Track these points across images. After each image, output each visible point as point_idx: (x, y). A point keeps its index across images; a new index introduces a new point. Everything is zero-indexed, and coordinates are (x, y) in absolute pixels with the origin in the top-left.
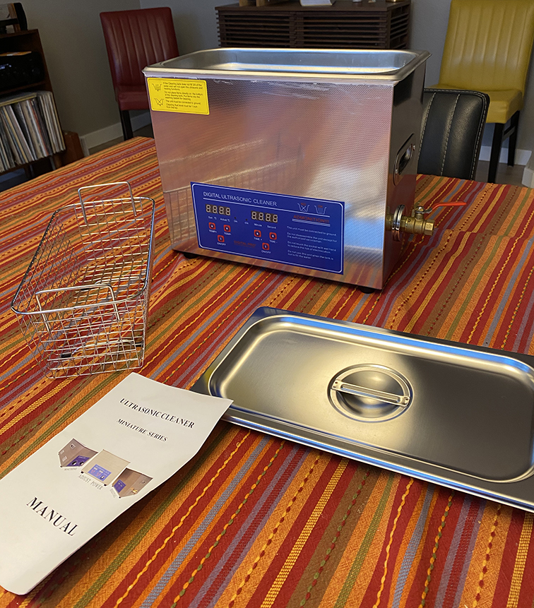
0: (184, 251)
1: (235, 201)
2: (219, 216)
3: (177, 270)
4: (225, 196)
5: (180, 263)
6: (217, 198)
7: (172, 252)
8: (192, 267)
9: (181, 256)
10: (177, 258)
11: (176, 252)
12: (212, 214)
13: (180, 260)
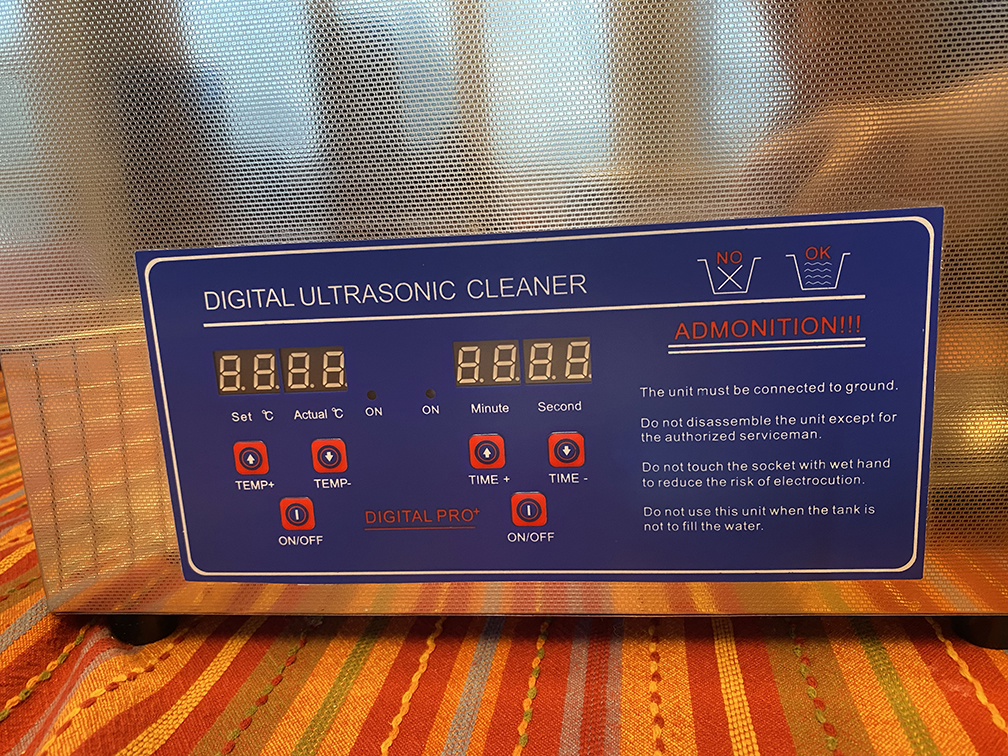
0: (117, 609)
1: (371, 308)
2: (284, 400)
3: (71, 710)
4: (316, 293)
5: (89, 672)
6: (275, 312)
7: (49, 624)
8: (154, 683)
9: (99, 635)
10: (78, 648)
11: (71, 623)
12: (249, 400)
13: (91, 657)
